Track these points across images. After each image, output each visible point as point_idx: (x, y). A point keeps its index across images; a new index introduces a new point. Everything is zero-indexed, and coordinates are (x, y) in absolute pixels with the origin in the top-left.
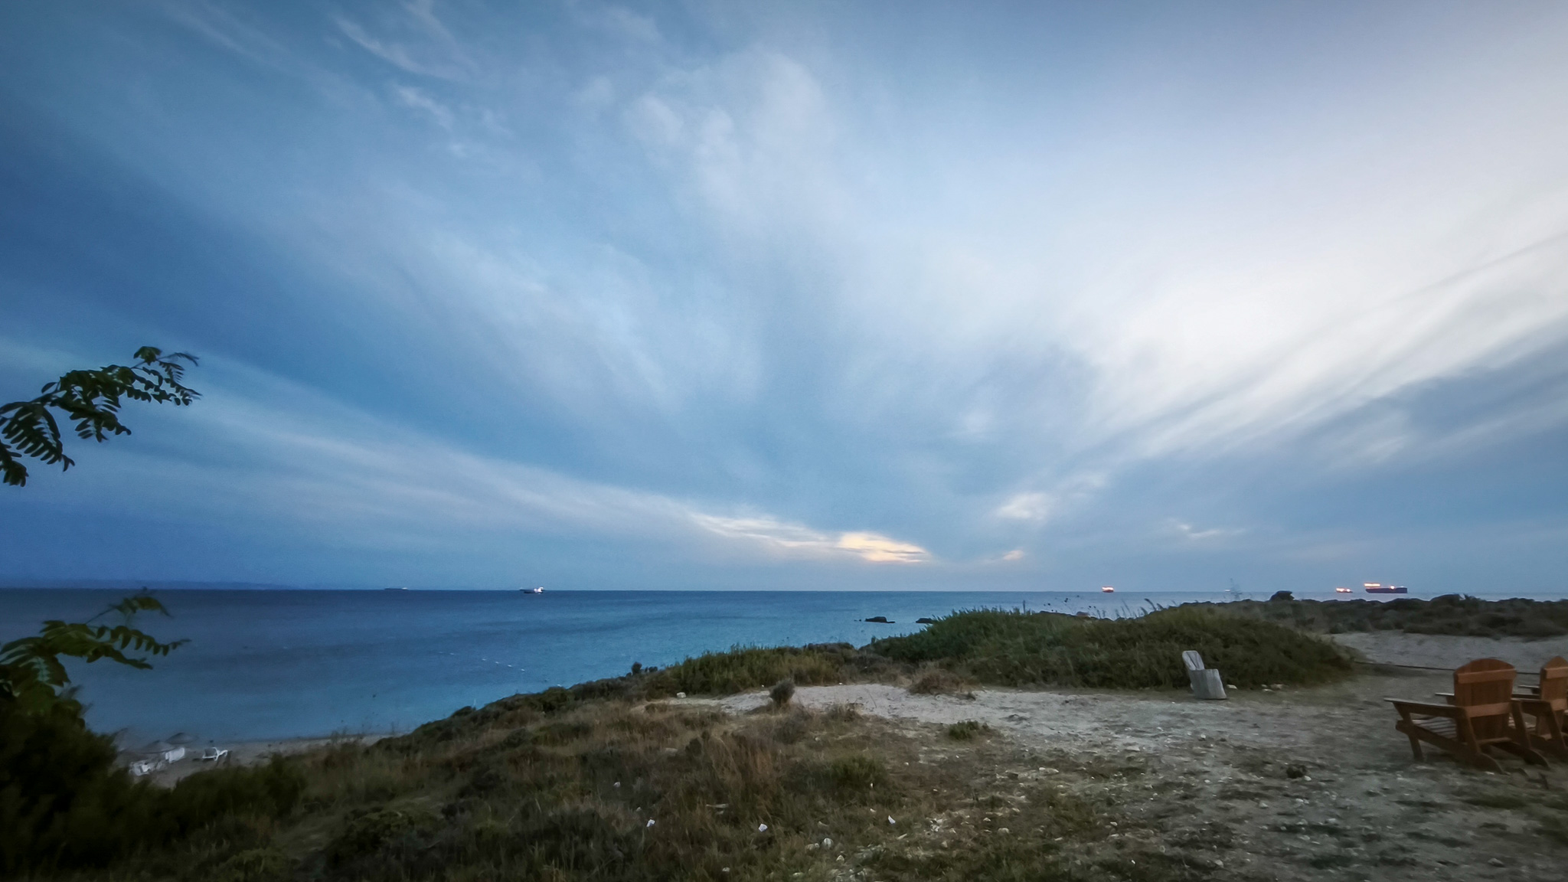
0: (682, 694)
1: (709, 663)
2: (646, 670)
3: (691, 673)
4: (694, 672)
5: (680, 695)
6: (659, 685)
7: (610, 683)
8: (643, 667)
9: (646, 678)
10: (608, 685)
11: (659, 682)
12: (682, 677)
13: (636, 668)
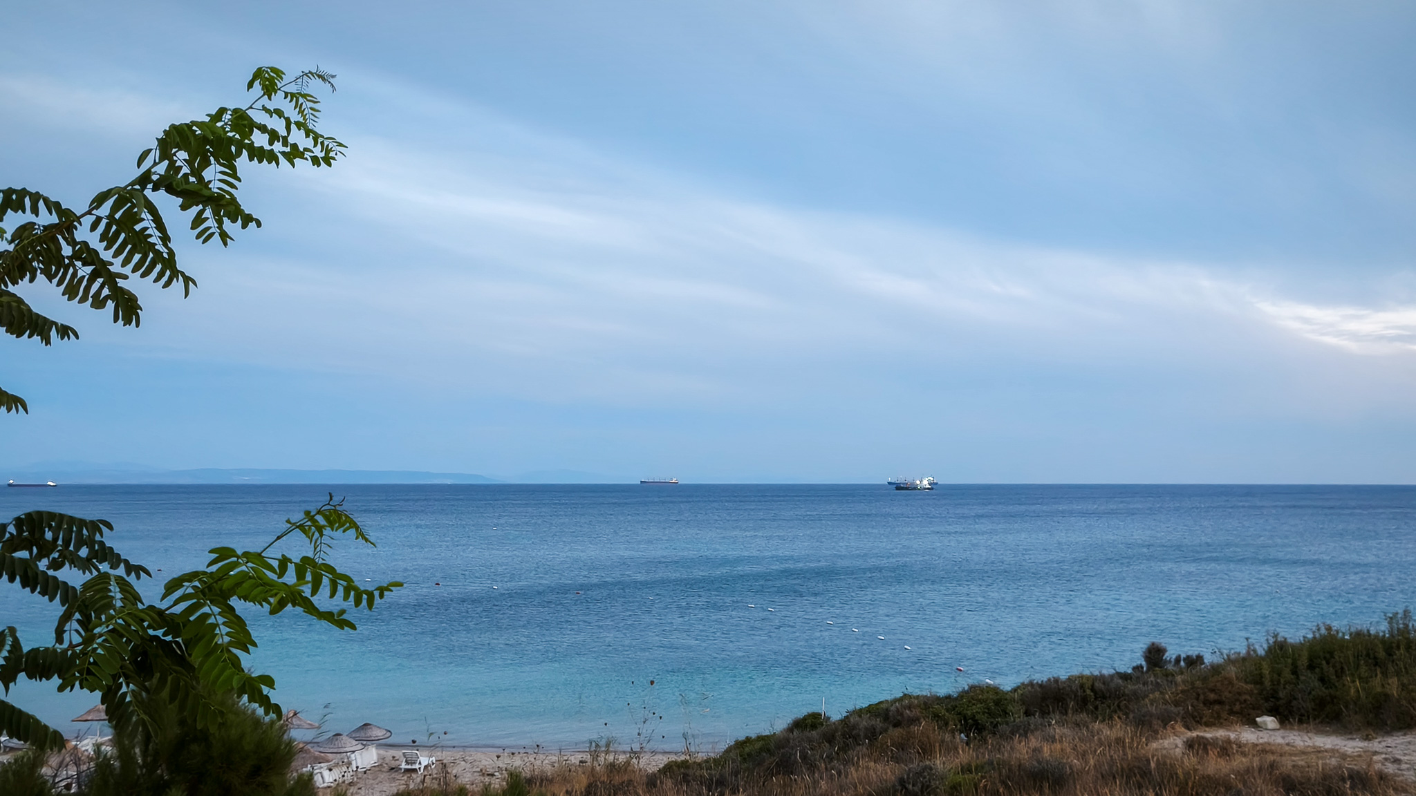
0: (1269, 721)
1: (1331, 653)
2: (1178, 660)
3: (1287, 674)
4: (1295, 672)
5: (1265, 723)
6: (1212, 696)
7: (1098, 685)
8: (1171, 654)
9: (1179, 678)
10: (1093, 689)
11: (1212, 691)
12: (1267, 683)
13: (1155, 654)
